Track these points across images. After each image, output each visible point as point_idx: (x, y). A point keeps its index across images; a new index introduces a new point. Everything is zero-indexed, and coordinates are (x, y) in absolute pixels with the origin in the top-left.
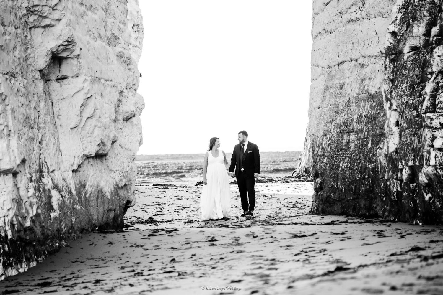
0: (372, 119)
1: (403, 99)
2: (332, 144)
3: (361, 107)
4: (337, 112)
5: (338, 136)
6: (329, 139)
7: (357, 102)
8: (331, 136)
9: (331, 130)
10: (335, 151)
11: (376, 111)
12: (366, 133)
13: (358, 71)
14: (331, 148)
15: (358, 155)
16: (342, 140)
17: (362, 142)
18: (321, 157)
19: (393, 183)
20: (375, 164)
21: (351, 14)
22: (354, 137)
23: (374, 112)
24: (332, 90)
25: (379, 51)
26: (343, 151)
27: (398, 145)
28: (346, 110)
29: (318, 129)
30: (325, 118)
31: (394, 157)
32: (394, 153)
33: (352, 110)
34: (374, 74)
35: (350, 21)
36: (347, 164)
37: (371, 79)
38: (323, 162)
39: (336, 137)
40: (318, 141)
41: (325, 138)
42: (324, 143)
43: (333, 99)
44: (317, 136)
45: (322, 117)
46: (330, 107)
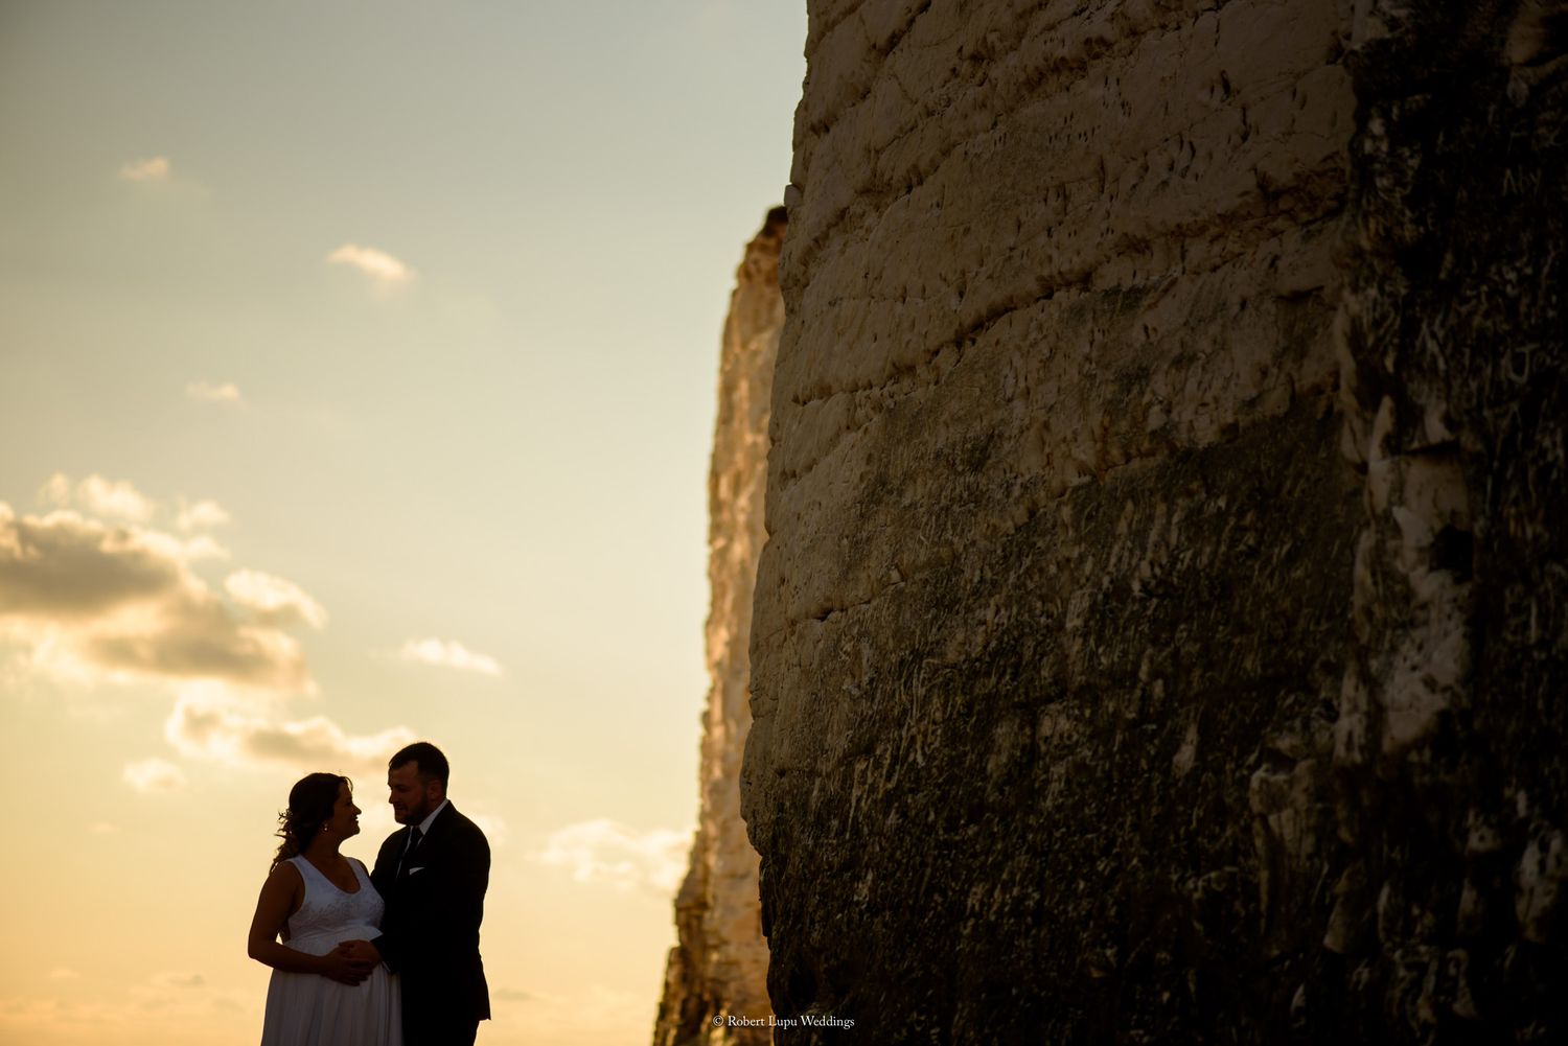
0: (1205, 596)
1: (1505, 362)
2: (911, 791)
3: (1116, 538)
4: (945, 604)
5: (953, 737)
6: (892, 766)
7: (1090, 518)
8: (904, 744)
9: (905, 712)
10: (931, 828)
11: (1234, 542)
12: (1158, 688)
13: (1098, 336)
14: (903, 814)
15: (1095, 830)
16: (981, 756)
17: (1125, 747)
18: (833, 877)
19: (1408, 967)
20: (1228, 869)
21: (1052, 34)
22: (1064, 724)
23: (1215, 553)
24: (915, 493)
25: (1250, 182)
26: (989, 821)
27: (1458, 689)
28: (1012, 578)
29: (817, 727)
30: (867, 652)
31: (1427, 779)
32: (1427, 754)
33: (1053, 569)
34: (1214, 329)
35: (1042, 75)
36: (1015, 891)
37: (1193, 358)
38: (847, 904)
39: (937, 744)
40: (815, 793)
41: (860, 766)
42: (859, 793)
43: (922, 538)
44: (807, 770)
45: (844, 657)
46: (902, 584)
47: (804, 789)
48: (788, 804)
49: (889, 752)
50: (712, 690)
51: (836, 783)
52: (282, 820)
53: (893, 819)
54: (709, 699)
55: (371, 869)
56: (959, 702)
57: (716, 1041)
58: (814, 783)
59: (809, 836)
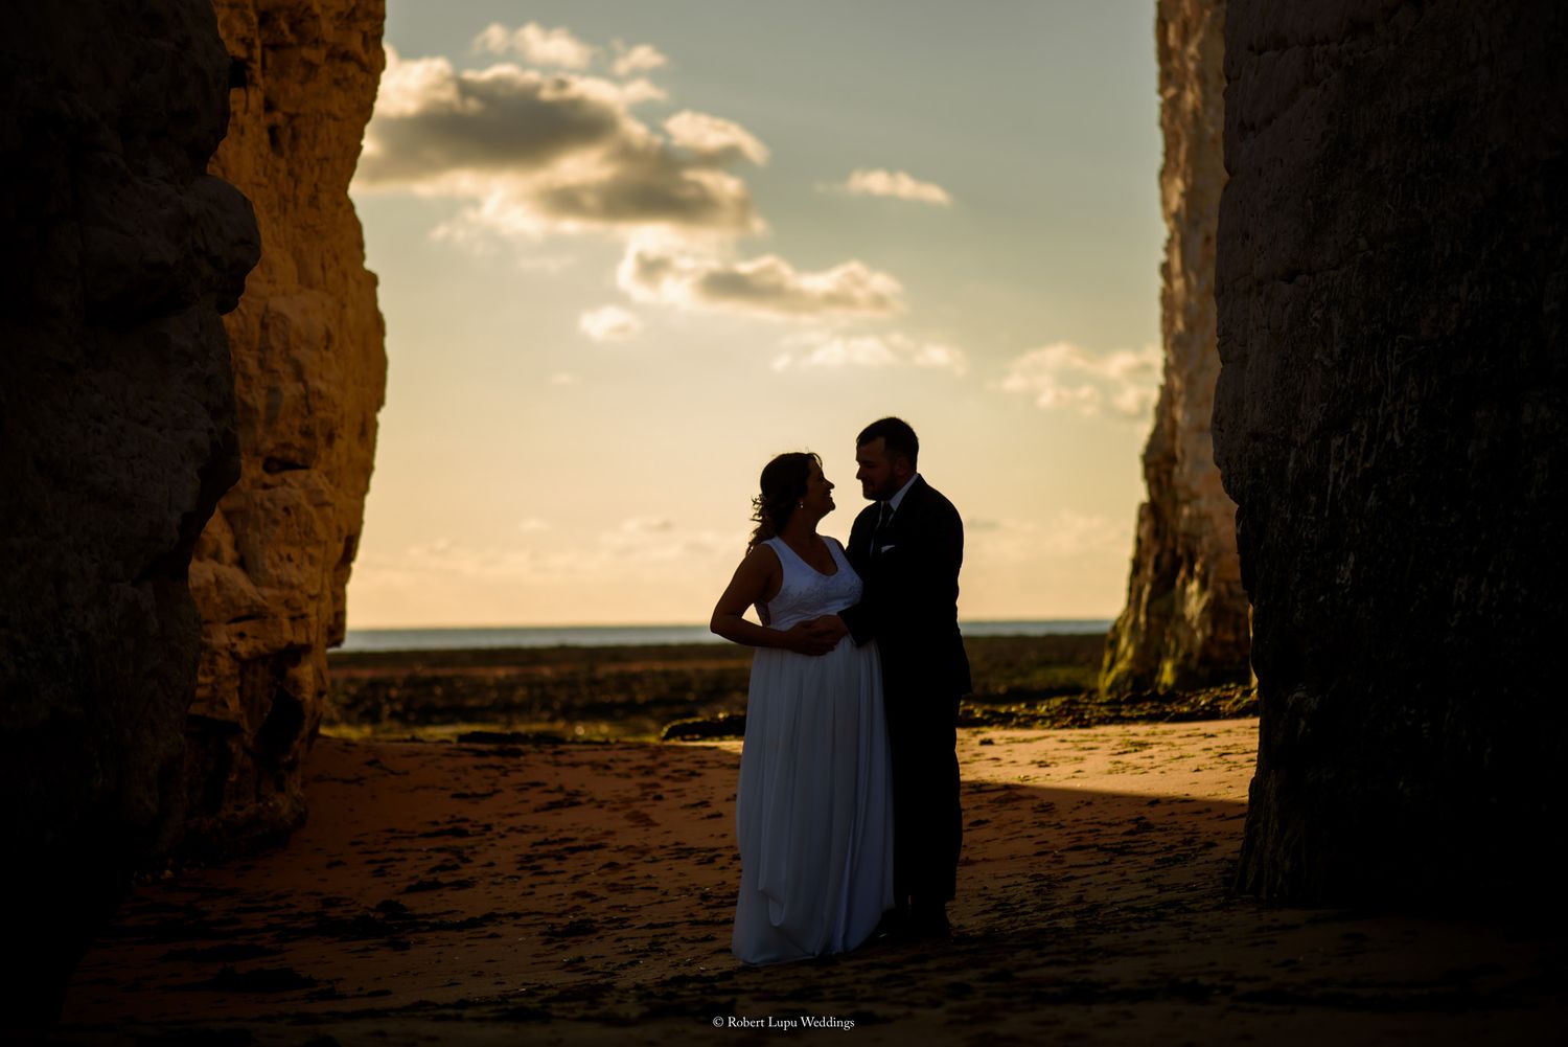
2: (1390, 472)
4: (1416, 277)
5: (1431, 419)
6: (1369, 445)
8: (1381, 422)
9: (1380, 389)
10: (1412, 513)
14: (1383, 497)
16: (1460, 440)
18: (1313, 555)
22: (1546, 413)
24: (1380, 158)
28: (1485, 254)
29: (1290, 395)
30: (1337, 321)
33: (1526, 247)
36: (1502, 586)
38: (1330, 586)
39: (1414, 424)
40: (1291, 464)
41: (1337, 442)
42: (1337, 470)
43: (1389, 206)
44: (1281, 438)
45: (1314, 323)
46: (1371, 253)
47: (1280, 458)
48: (1263, 470)
49: (1365, 430)
50: (1170, 241)
51: (1312, 455)
52: (756, 506)
53: (1372, 501)
54: (1168, 250)
55: (845, 545)
56: (1435, 382)
57: (1192, 594)
58: (1289, 454)
59: (1287, 508)
